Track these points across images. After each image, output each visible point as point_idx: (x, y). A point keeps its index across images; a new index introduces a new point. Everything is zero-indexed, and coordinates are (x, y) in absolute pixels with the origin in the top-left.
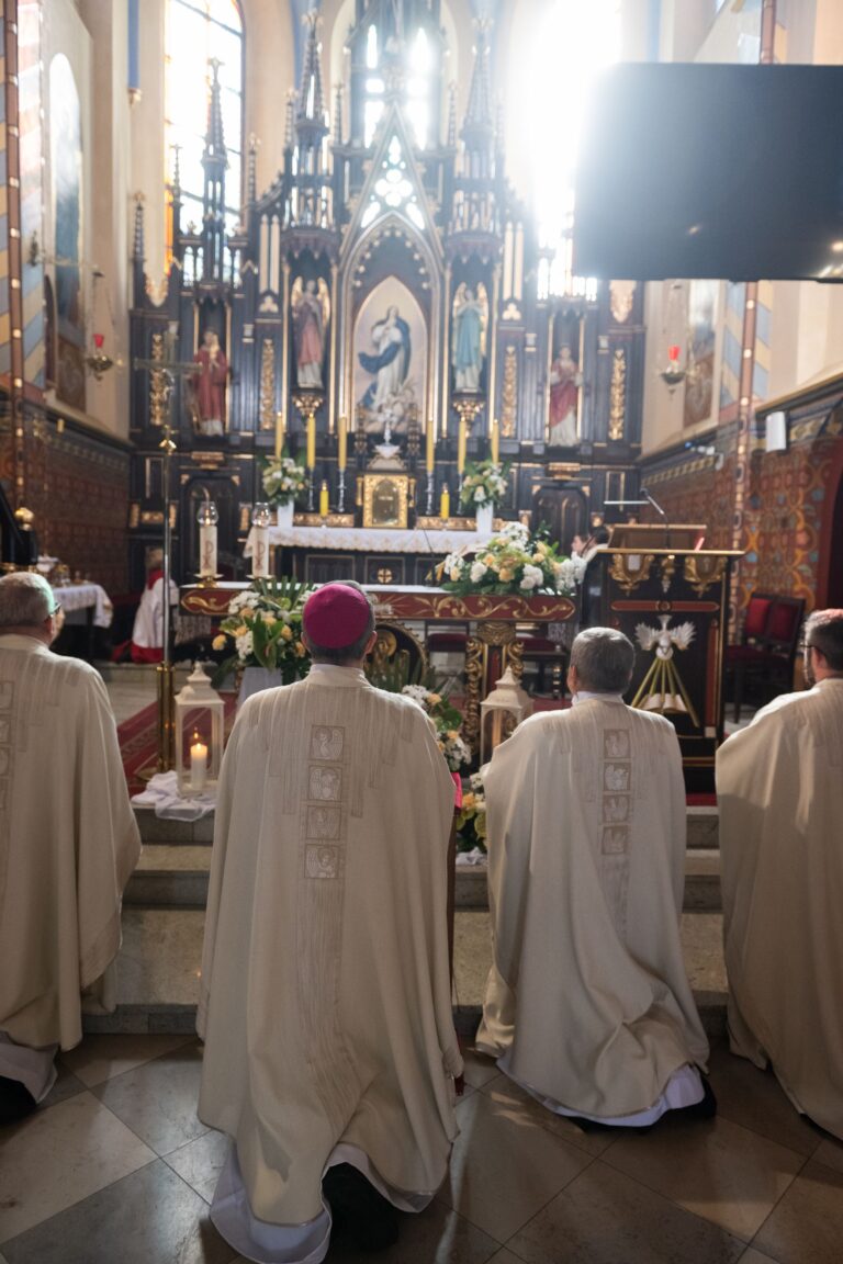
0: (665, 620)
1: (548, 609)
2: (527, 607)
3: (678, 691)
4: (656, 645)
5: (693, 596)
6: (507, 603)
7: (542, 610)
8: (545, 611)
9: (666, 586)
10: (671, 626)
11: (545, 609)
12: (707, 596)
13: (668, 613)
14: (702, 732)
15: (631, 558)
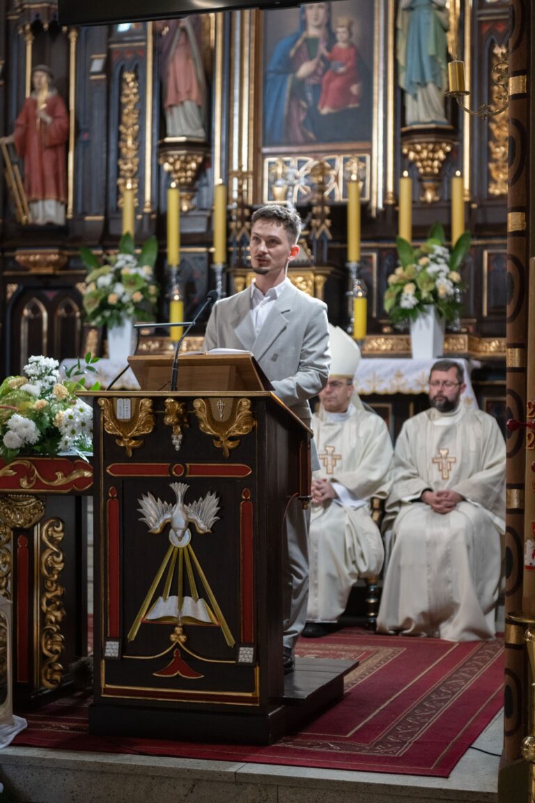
0: (180, 489)
1: (65, 475)
2: (36, 472)
3: (202, 594)
4: (167, 526)
5: (218, 455)
6: (12, 468)
7: (56, 478)
8: (60, 479)
9: (177, 441)
10: (188, 499)
11: (59, 475)
12: (235, 455)
13: (182, 480)
14: (234, 654)
15: (119, 402)
